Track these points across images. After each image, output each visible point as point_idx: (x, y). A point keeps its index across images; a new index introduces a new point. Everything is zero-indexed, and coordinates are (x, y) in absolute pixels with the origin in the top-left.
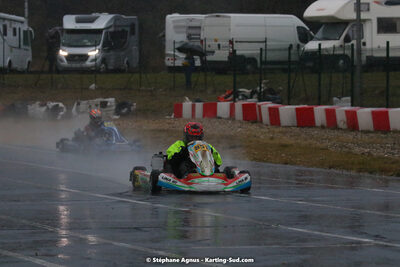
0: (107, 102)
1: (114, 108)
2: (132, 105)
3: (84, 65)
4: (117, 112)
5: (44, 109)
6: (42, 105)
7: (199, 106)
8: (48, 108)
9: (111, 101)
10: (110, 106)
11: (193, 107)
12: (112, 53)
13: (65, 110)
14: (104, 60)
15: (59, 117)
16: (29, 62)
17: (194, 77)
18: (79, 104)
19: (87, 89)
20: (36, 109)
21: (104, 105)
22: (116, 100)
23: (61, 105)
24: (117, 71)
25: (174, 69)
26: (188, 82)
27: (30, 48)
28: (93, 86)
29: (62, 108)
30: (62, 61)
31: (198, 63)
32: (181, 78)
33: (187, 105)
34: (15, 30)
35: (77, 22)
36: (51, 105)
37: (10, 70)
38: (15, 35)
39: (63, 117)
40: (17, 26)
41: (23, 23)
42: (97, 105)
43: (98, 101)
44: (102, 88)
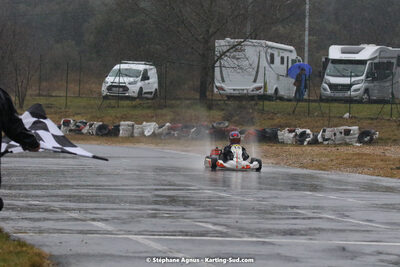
0: (350, 130)
1: (357, 136)
2: (374, 134)
4: (360, 140)
5: (292, 135)
6: (290, 131)
8: (296, 135)
9: (355, 129)
10: (353, 134)
12: (376, 83)
13: (311, 136)
14: (367, 91)
15: (305, 143)
18: (324, 131)
19: (342, 117)
20: (285, 135)
21: (347, 132)
22: (359, 129)
23: (308, 131)
29: (309, 134)
34: (282, 58)
35: (343, 52)
36: (299, 131)
37: (276, 97)
38: (282, 63)
39: (309, 143)
40: (285, 55)
41: (291, 51)
42: (341, 133)
43: (343, 128)
44: (355, 118)
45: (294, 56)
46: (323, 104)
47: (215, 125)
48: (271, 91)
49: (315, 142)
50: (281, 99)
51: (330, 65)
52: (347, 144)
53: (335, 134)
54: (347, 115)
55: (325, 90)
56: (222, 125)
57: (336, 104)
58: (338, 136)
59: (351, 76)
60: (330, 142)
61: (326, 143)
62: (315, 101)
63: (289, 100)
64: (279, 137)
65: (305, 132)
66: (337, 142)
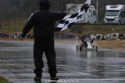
2: (124, 35)
4: (119, 38)
5: (95, 37)
6: (95, 35)
10: (117, 36)
12: (123, 18)
13: (102, 37)
14: (119, 21)
15: (100, 39)
16: (95, 21)
18: (106, 35)
19: (112, 30)
20: (93, 36)
21: (115, 35)
22: (119, 34)
23: (101, 35)
27: (95, 16)
34: (90, 10)
35: (111, 8)
36: (98, 35)
37: (88, 23)
38: (90, 12)
39: (101, 39)
40: (91, 9)
41: (93, 8)
42: (112, 35)
43: (113, 34)
44: (116, 30)
45: (94, 9)
46: (105, 26)
47: (68, 34)
48: (86, 22)
49: (103, 39)
50: (90, 24)
51: (107, 12)
52: (115, 39)
53: (110, 36)
54: (114, 29)
55: (105, 21)
56: (70, 34)
57: (109, 26)
58: (111, 36)
59: (115, 16)
60: (109, 39)
61: (107, 39)
62: (102, 25)
63: (93, 25)
64: (91, 37)
65: (100, 35)
66: (111, 39)
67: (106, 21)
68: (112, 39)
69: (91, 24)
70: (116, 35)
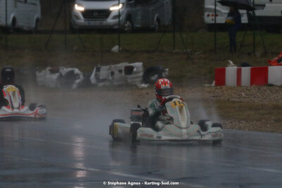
0: (132, 68)
1: (141, 74)
2: (163, 71)
3: (104, 23)
4: (146, 79)
5: (55, 76)
6: (53, 72)
7: (246, 71)
8: (61, 75)
9: (138, 66)
10: (137, 72)
11: (239, 72)
12: (139, 7)
13: (82, 77)
14: (129, 17)
15: (75, 86)
16: (38, 20)
17: (239, 37)
18: (98, 70)
19: (109, 51)
20: (47, 76)
21: (129, 70)
22: (144, 66)
23: (77, 71)
24: (146, 29)
25: (215, 27)
26: (233, 43)
27: (38, 2)
28: (116, 48)
29: (77, 75)
30: (77, 17)
31: (244, 20)
32: (223, 37)
33: (231, 70)
36: (65, 70)
39: (80, 86)
42: (120, 71)
43: (122, 65)
44: (127, 51)
49: (86, 84)
50: (19, 31)
53: (112, 73)
58: (117, 75)
60: (107, 84)
61: (101, 84)
64: (39, 79)
65: (73, 72)
66: (116, 83)
67: (82, 20)
68: (119, 86)
69: (25, 28)
70: (135, 70)
